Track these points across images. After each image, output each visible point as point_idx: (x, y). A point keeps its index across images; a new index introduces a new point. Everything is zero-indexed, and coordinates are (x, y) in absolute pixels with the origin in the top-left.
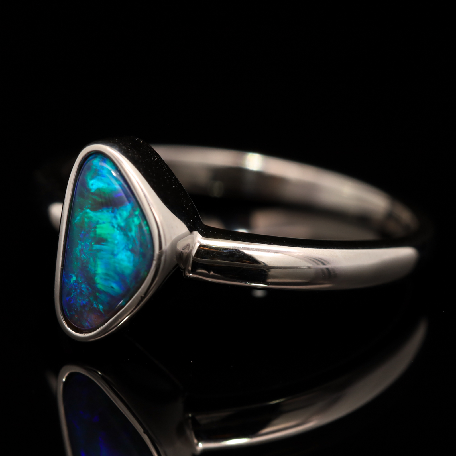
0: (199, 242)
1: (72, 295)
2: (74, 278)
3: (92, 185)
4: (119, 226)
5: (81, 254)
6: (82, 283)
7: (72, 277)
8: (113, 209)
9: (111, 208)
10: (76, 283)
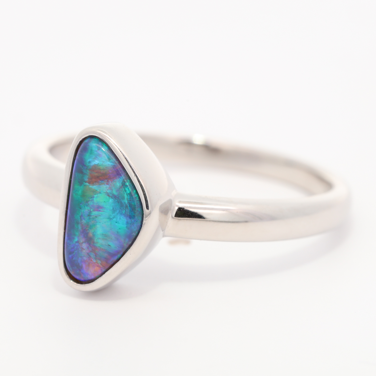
0: (177, 206)
1: (74, 253)
2: (76, 240)
3: (90, 162)
4: (113, 195)
5: (81, 220)
6: (82, 243)
7: (74, 238)
8: (108, 181)
9: (106, 180)
10: (78, 244)
